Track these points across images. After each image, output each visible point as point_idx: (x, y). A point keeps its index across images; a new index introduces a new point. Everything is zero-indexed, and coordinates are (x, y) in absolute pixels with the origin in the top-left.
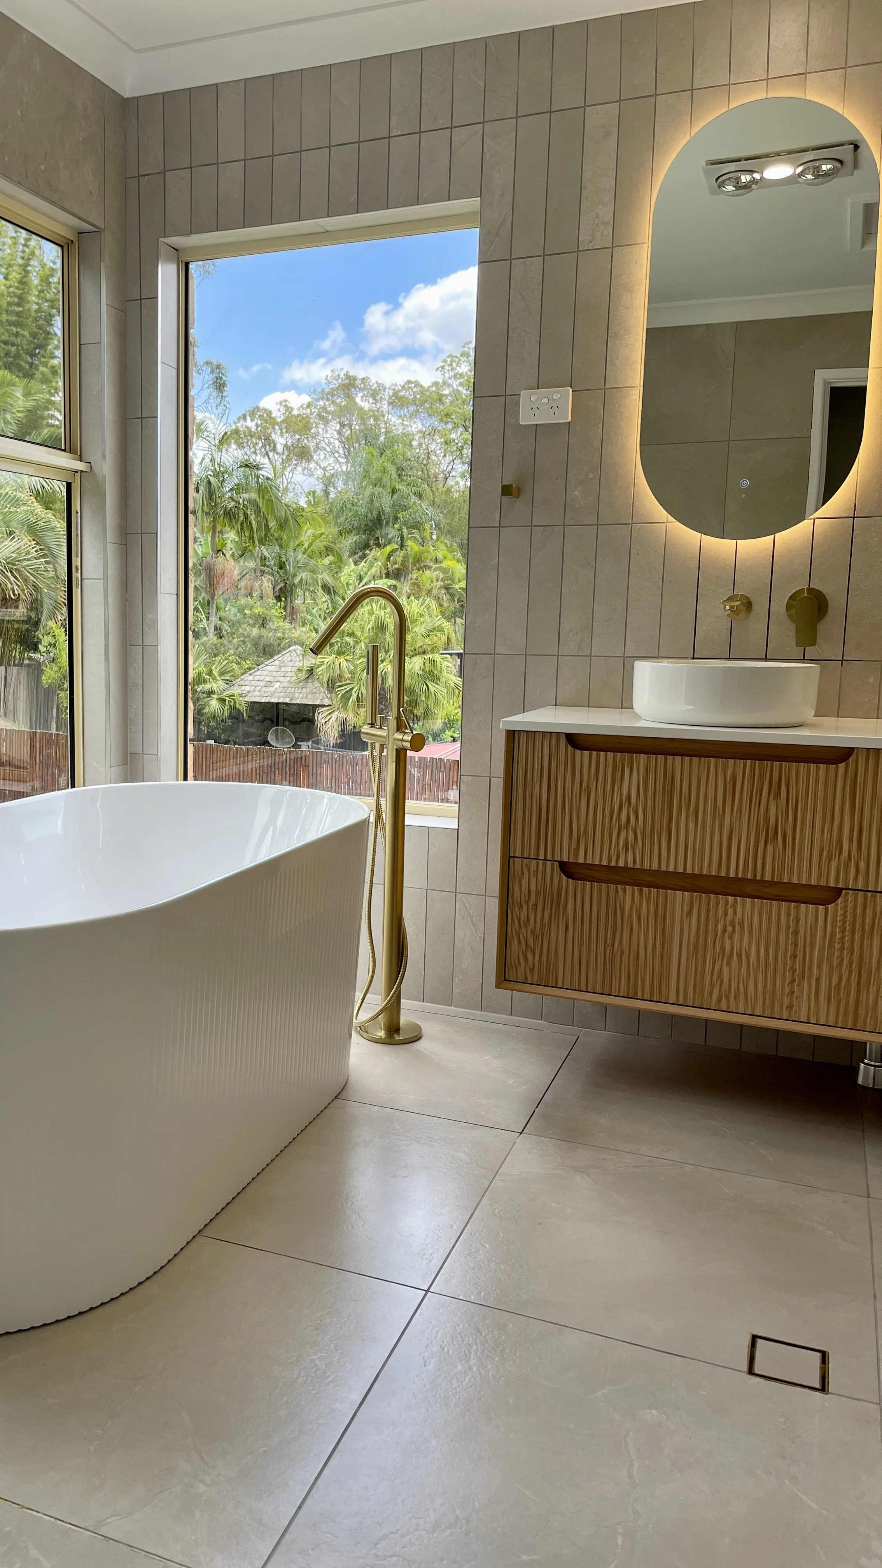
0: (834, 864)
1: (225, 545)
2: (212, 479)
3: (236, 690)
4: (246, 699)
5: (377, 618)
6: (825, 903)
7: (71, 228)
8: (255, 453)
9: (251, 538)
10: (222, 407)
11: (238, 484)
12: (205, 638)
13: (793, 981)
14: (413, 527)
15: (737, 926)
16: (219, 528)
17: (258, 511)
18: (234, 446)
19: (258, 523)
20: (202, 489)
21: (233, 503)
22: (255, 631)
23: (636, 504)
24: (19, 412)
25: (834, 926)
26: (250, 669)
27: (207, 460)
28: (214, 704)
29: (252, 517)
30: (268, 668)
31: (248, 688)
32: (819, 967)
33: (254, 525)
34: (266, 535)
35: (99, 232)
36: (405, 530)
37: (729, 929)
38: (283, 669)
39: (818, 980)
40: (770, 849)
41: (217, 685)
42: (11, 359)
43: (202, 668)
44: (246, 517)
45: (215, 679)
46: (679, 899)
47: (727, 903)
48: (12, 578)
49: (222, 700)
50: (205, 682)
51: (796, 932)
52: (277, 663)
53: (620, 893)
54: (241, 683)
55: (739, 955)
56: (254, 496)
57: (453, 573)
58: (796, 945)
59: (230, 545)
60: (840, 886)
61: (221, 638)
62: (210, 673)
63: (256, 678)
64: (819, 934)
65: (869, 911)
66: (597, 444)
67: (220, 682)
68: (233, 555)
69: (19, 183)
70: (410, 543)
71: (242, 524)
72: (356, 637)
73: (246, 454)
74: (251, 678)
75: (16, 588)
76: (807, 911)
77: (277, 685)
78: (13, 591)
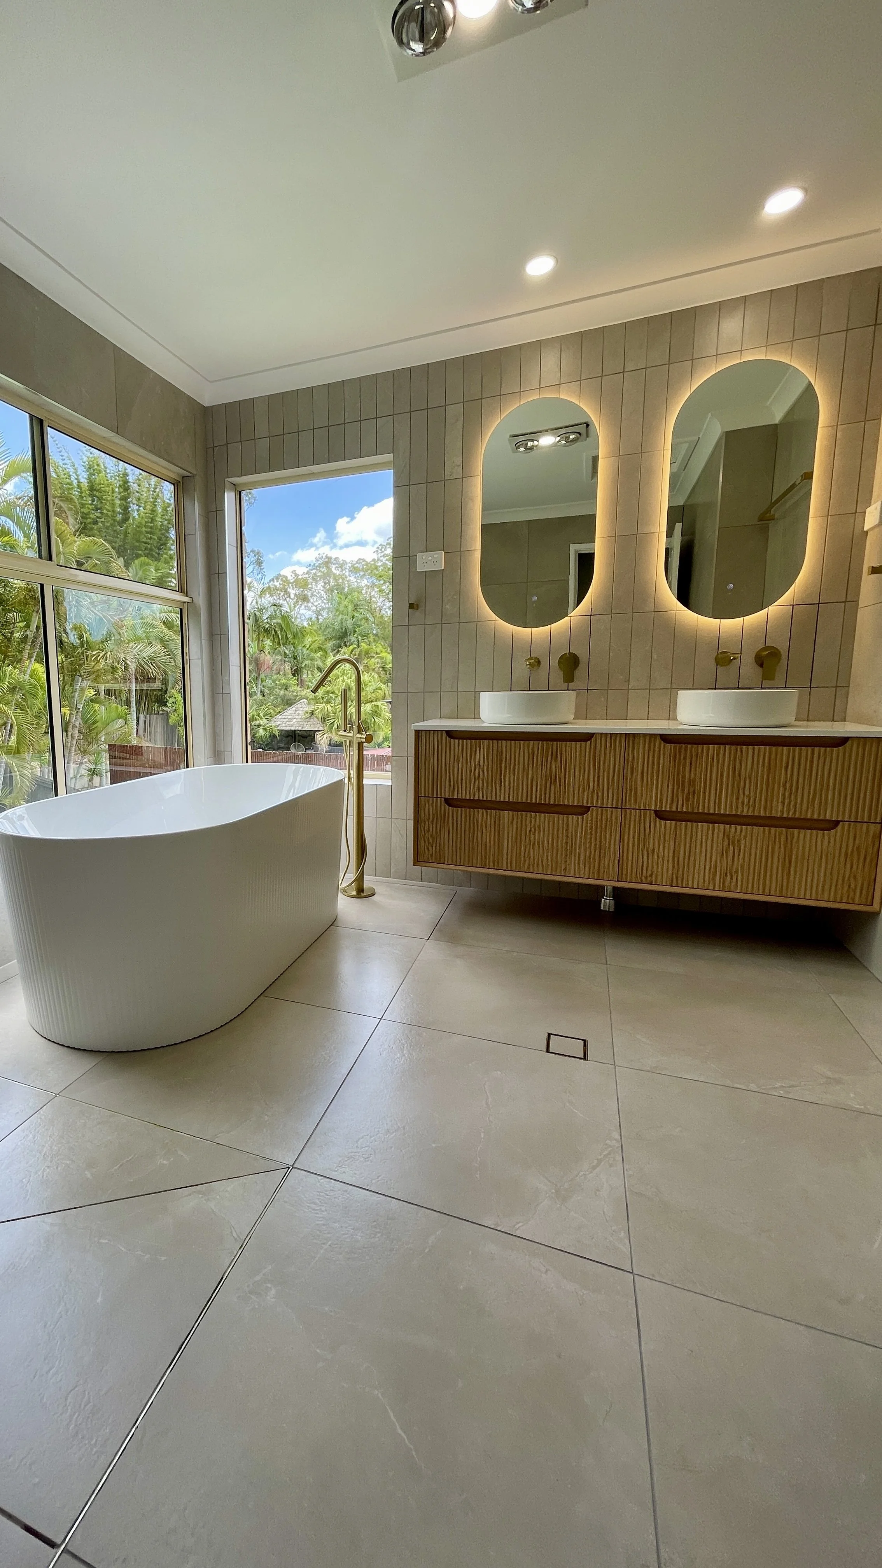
0: (586, 794)
1: (264, 647)
2: (257, 613)
3: (272, 724)
4: (278, 728)
5: (346, 684)
6: (582, 814)
7: (178, 474)
8: (279, 599)
9: (279, 643)
10: (261, 574)
11: (271, 615)
12: (256, 697)
13: (566, 856)
14: (364, 636)
15: (537, 829)
16: (261, 639)
17: (282, 629)
18: (268, 595)
19: (282, 636)
20: (251, 618)
21: (268, 625)
22: (282, 692)
23: (479, 611)
24: (153, 579)
25: (587, 826)
26: (280, 712)
27: (254, 602)
28: (261, 732)
29: (279, 632)
30: (289, 712)
31: (279, 723)
32: (580, 848)
33: (280, 637)
34: (286, 642)
35: (193, 476)
36: (360, 637)
37: (533, 829)
38: (297, 712)
39: (579, 855)
40: (553, 787)
41: (263, 722)
42: (147, 552)
43: (254, 713)
44: (276, 632)
45: (261, 718)
46: (506, 815)
47: (531, 816)
49: (265, 729)
50: (256, 720)
51: (567, 830)
52: (294, 709)
53: (476, 813)
54: (275, 720)
55: (538, 843)
56: (279, 621)
57: (386, 659)
58: (567, 837)
59: (267, 647)
60: (589, 805)
61: (264, 696)
62: (258, 715)
63: (283, 717)
64: (579, 830)
65: (604, 818)
66: (458, 580)
67: (264, 720)
68: (269, 653)
69: (151, 451)
70: (362, 644)
71: (273, 636)
72: (336, 694)
73: (274, 599)
74: (280, 717)
76: (573, 819)
77: (295, 720)
78: (153, 674)
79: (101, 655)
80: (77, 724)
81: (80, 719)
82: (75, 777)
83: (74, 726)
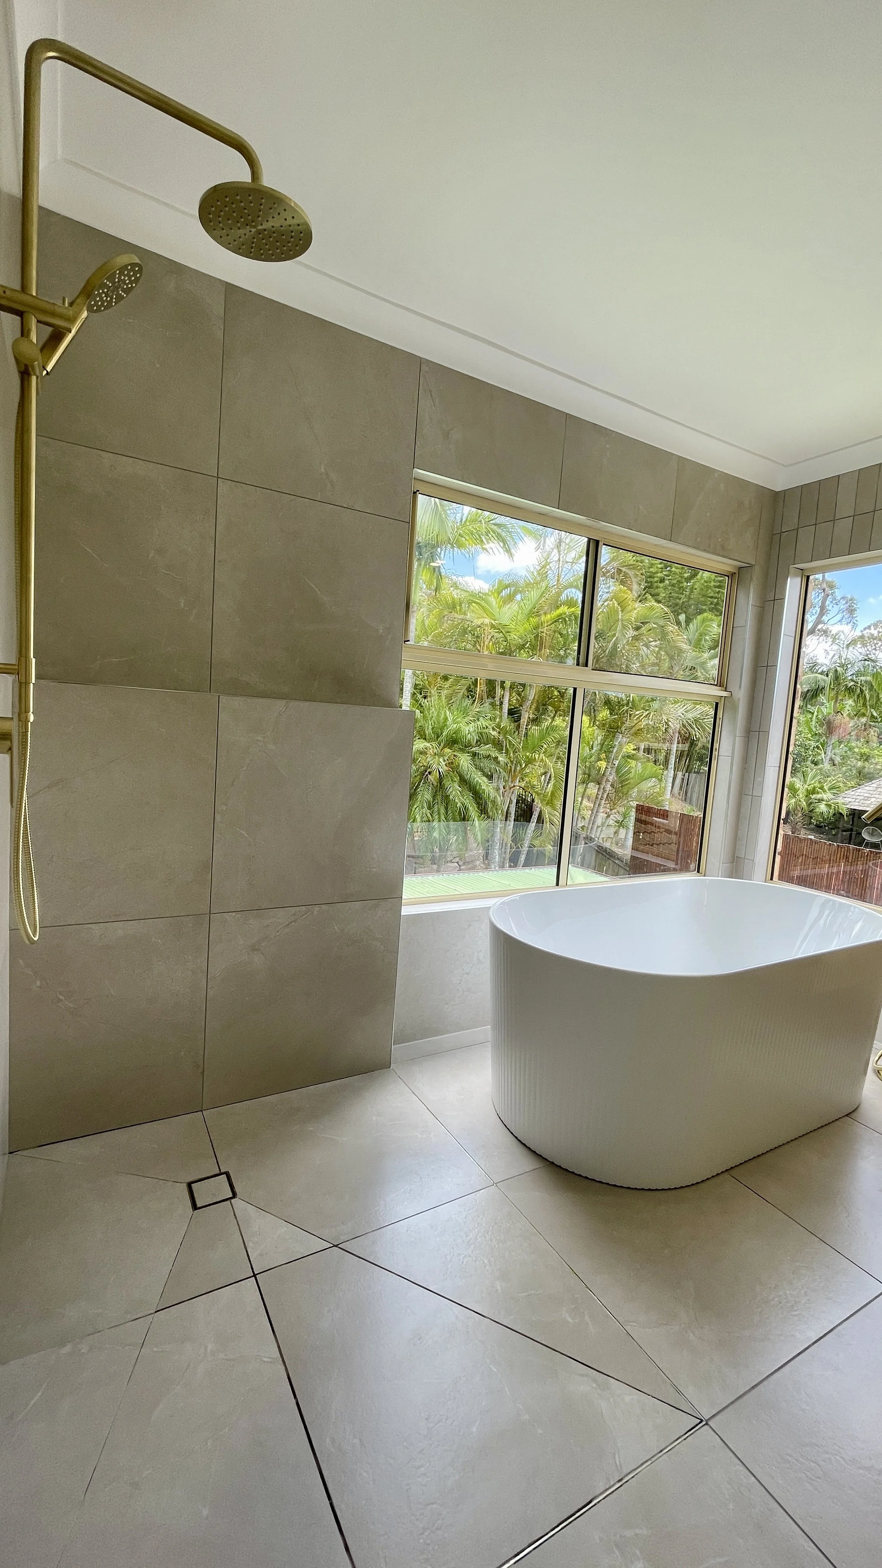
1: (843, 708)
2: (838, 669)
3: (840, 800)
4: (847, 806)
9: (864, 705)
10: (851, 624)
11: (858, 671)
12: (822, 766)
16: (840, 698)
17: (871, 688)
18: (859, 645)
19: (871, 696)
20: (830, 674)
21: (853, 683)
22: (860, 764)
26: (853, 787)
27: (837, 657)
28: (822, 808)
29: (867, 692)
30: (867, 788)
31: (850, 800)
33: (868, 697)
34: (876, 703)
35: (752, 566)
38: (879, 790)
41: (826, 796)
43: (817, 784)
44: (862, 691)
45: (825, 791)
48: (696, 729)
49: (829, 806)
50: (818, 793)
52: (875, 785)
54: (845, 796)
56: (869, 678)
59: (848, 707)
61: (834, 765)
62: (822, 788)
63: (857, 794)
67: (829, 794)
68: (849, 715)
71: (858, 696)
74: (853, 793)
75: (697, 734)
77: (873, 800)
78: (696, 736)
79: (644, 715)
80: (611, 778)
81: (614, 774)
82: (603, 825)
83: (607, 780)
